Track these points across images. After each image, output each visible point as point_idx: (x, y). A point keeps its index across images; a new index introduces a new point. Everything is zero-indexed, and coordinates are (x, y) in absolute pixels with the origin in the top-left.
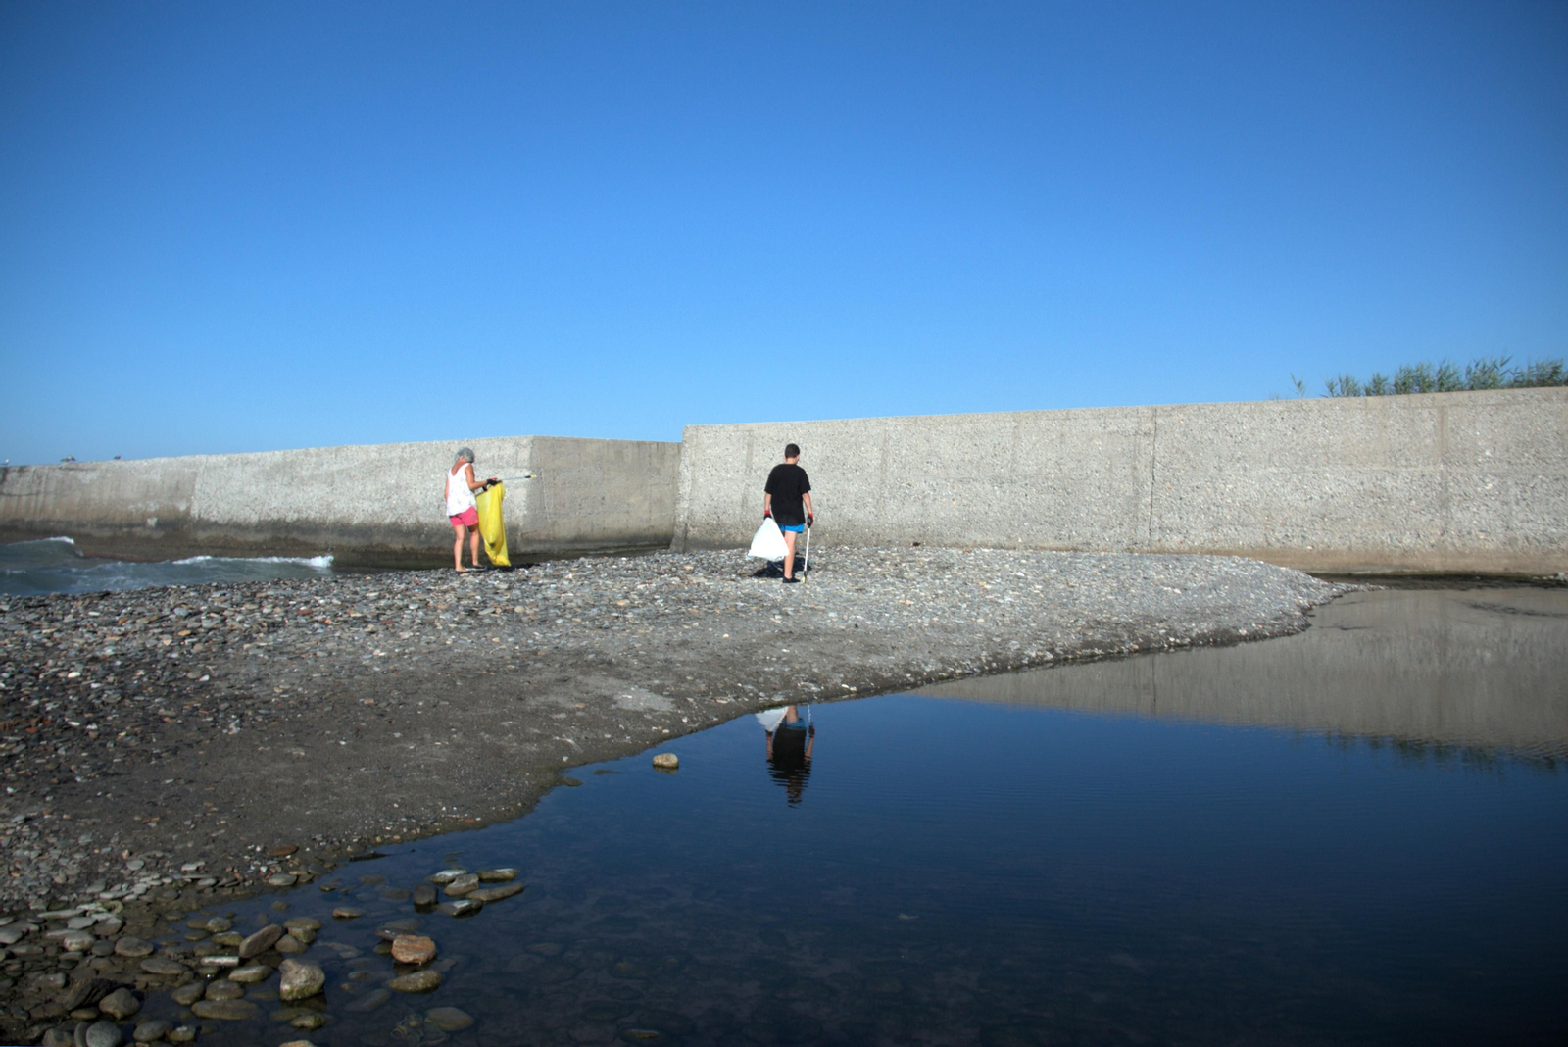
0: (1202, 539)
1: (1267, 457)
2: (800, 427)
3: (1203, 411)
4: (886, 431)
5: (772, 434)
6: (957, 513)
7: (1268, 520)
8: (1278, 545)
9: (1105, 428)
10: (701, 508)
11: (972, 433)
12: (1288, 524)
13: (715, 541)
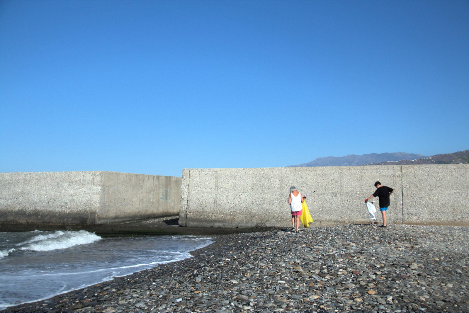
0: (426, 218)
1: (451, 186)
2: (241, 170)
3: (422, 167)
4: (282, 173)
5: (227, 173)
6: (317, 207)
7: (454, 211)
8: (459, 220)
9: (380, 174)
10: (193, 204)
11: (321, 175)
12: (462, 212)
13: (201, 219)
